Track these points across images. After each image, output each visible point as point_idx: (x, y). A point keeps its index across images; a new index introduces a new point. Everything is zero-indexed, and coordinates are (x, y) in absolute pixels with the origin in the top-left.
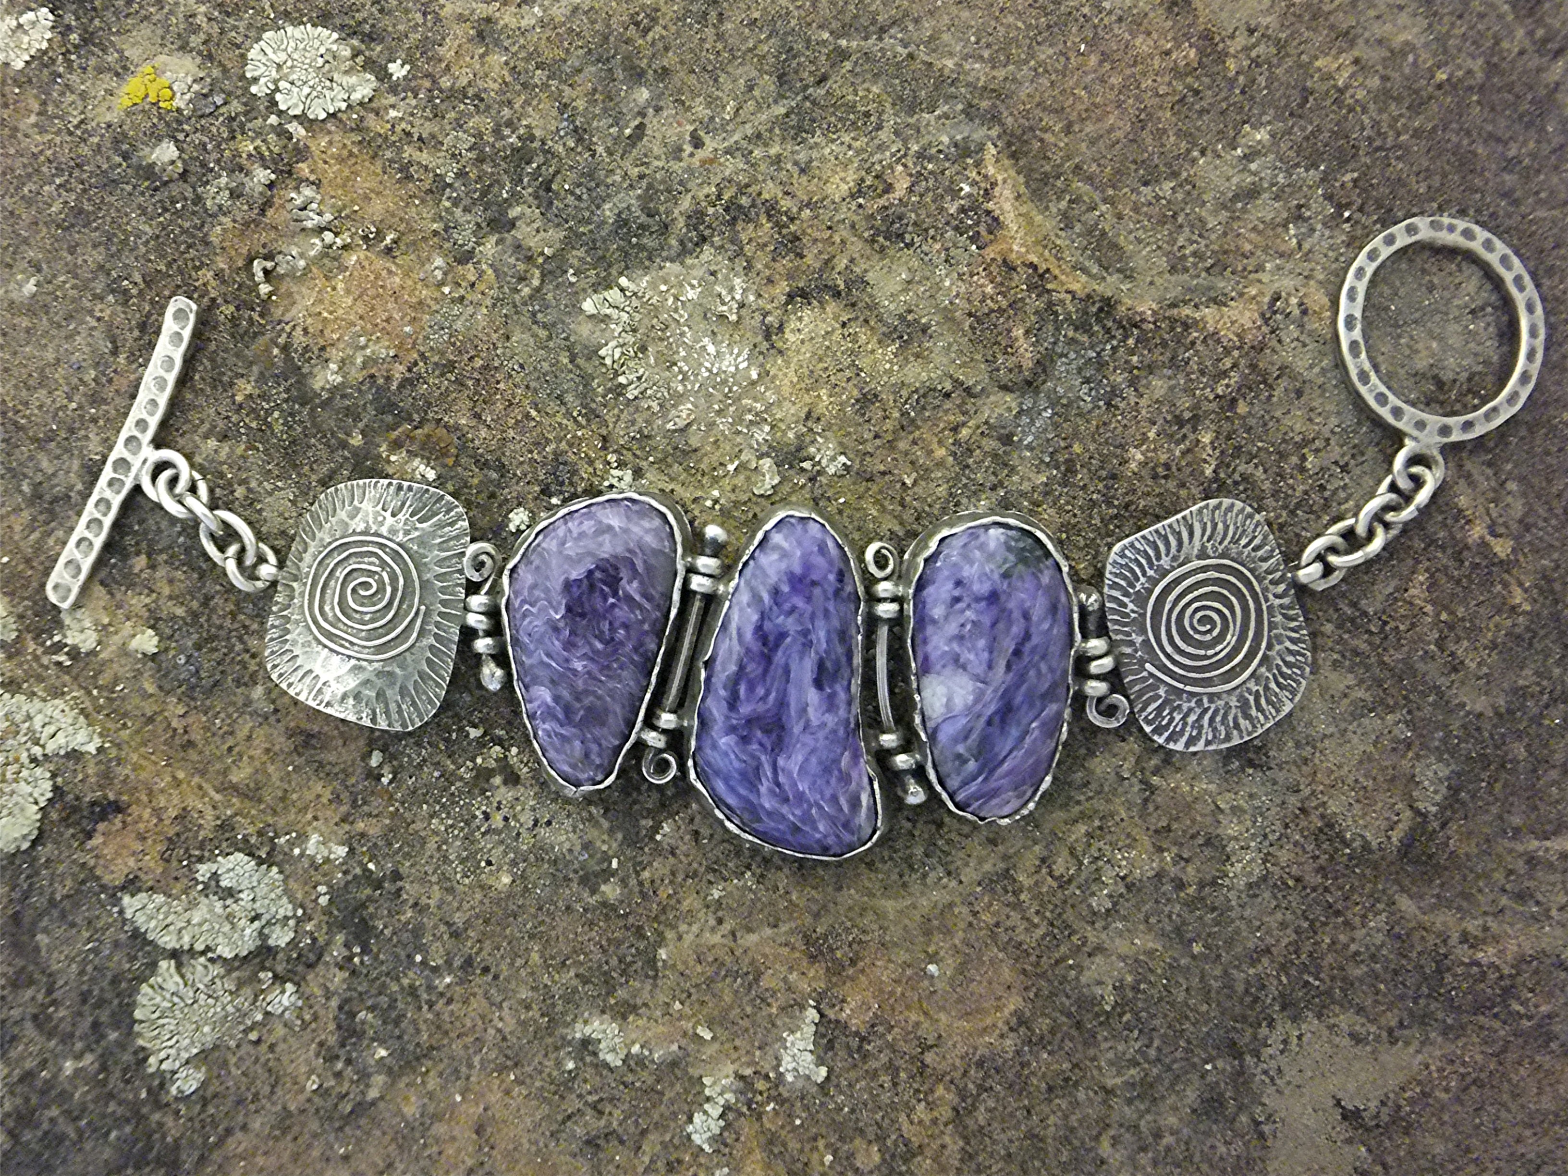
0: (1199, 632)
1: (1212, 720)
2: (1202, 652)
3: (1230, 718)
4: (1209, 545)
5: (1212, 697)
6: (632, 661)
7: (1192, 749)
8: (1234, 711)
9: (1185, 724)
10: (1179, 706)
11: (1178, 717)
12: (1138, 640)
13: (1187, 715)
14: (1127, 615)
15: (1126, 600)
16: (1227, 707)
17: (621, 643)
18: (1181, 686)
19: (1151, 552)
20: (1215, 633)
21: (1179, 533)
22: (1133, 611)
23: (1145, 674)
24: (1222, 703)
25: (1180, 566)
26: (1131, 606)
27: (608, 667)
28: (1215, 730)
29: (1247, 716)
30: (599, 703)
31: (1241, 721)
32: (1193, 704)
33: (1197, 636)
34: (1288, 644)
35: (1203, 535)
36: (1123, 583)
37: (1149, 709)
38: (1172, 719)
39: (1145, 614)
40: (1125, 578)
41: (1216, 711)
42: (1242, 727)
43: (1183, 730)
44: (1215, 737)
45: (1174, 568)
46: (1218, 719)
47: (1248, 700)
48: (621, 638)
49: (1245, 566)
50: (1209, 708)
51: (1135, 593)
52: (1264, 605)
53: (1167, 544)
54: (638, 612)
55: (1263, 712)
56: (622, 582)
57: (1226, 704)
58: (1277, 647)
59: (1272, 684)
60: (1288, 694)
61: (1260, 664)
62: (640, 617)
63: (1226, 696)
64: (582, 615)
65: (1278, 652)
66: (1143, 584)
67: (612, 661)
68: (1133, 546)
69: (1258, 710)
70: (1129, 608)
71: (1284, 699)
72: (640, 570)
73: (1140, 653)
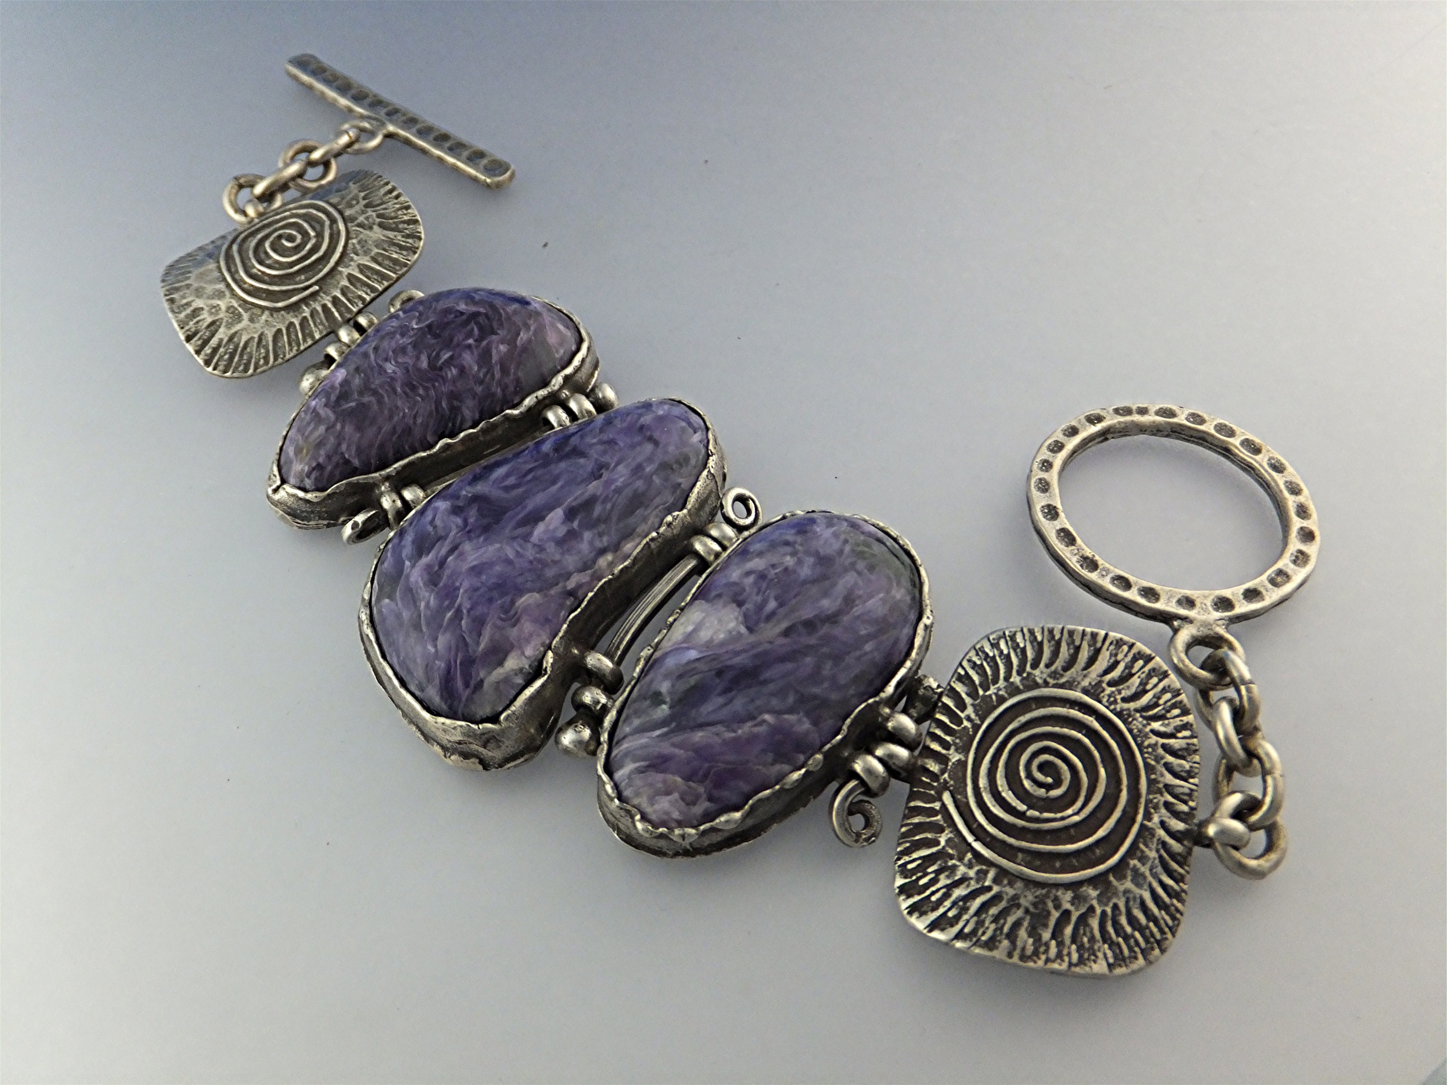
0: (1030, 776)
1: (984, 907)
2: (1022, 807)
3: (1011, 920)
4: (1109, 690)
5: (1002, 874)
6: (438, 403)
7: (936, 934)
8: (1020, 913)
9: (946, 896)
10: (954, 868)
11: (943, 880)
12: (955, 757)
13: (957, 884)
14: (958, 721)
15: (968, 700)
16: (1014, 903)
17: (444, 379)
18: (970, 838)
19: (1030, 654)
20: (1055, 793)
21: (1078, 649)
22: (969, 718)
23: (937, 805)
24: (1010, 891)
25: (1055, 686)
26: (970, 711)
27: (413, 388)
28: (980, 923)
29: (1033, 932)
30: (376, 407)
31: (1023, 933)
32: (972, 873)
33: (1027, 784)
34: (1147, 896)
35: (1106, 672)
36: (976, 678)
37: (915, 856)
38: (934, 881)
39: (979, 726)
40: (983, 674)
41: (997, 898)
42: (1019, 943)
43: (940, 902)
44: (974, 932)
45: (1046, 684)
46: (993, 911)
47: (1049, 913)
48: (449, 376)
49: (1142, 753)
50: (989, 889)
51: (984, 696)
52: (1140, 818)
53: (1055, 654)
54: (484, 370)
55: (1060, 944)
56: (494, 337)
57: (1015, 897)
58: (1128, 884)
59: (1094, 923)
60: (1109, 954)
61: (1092, 881)
62: (481, 375)
63: (1019, 884)
64: (436, 336)
65: (1126, 892)
66: (999, 689)
67: (421, 385)
68: (1013, 637)
69: (1054, 937)
70: (966, 712)
71: (1100, 955)
72: (518, 343)
73: (946, 775)
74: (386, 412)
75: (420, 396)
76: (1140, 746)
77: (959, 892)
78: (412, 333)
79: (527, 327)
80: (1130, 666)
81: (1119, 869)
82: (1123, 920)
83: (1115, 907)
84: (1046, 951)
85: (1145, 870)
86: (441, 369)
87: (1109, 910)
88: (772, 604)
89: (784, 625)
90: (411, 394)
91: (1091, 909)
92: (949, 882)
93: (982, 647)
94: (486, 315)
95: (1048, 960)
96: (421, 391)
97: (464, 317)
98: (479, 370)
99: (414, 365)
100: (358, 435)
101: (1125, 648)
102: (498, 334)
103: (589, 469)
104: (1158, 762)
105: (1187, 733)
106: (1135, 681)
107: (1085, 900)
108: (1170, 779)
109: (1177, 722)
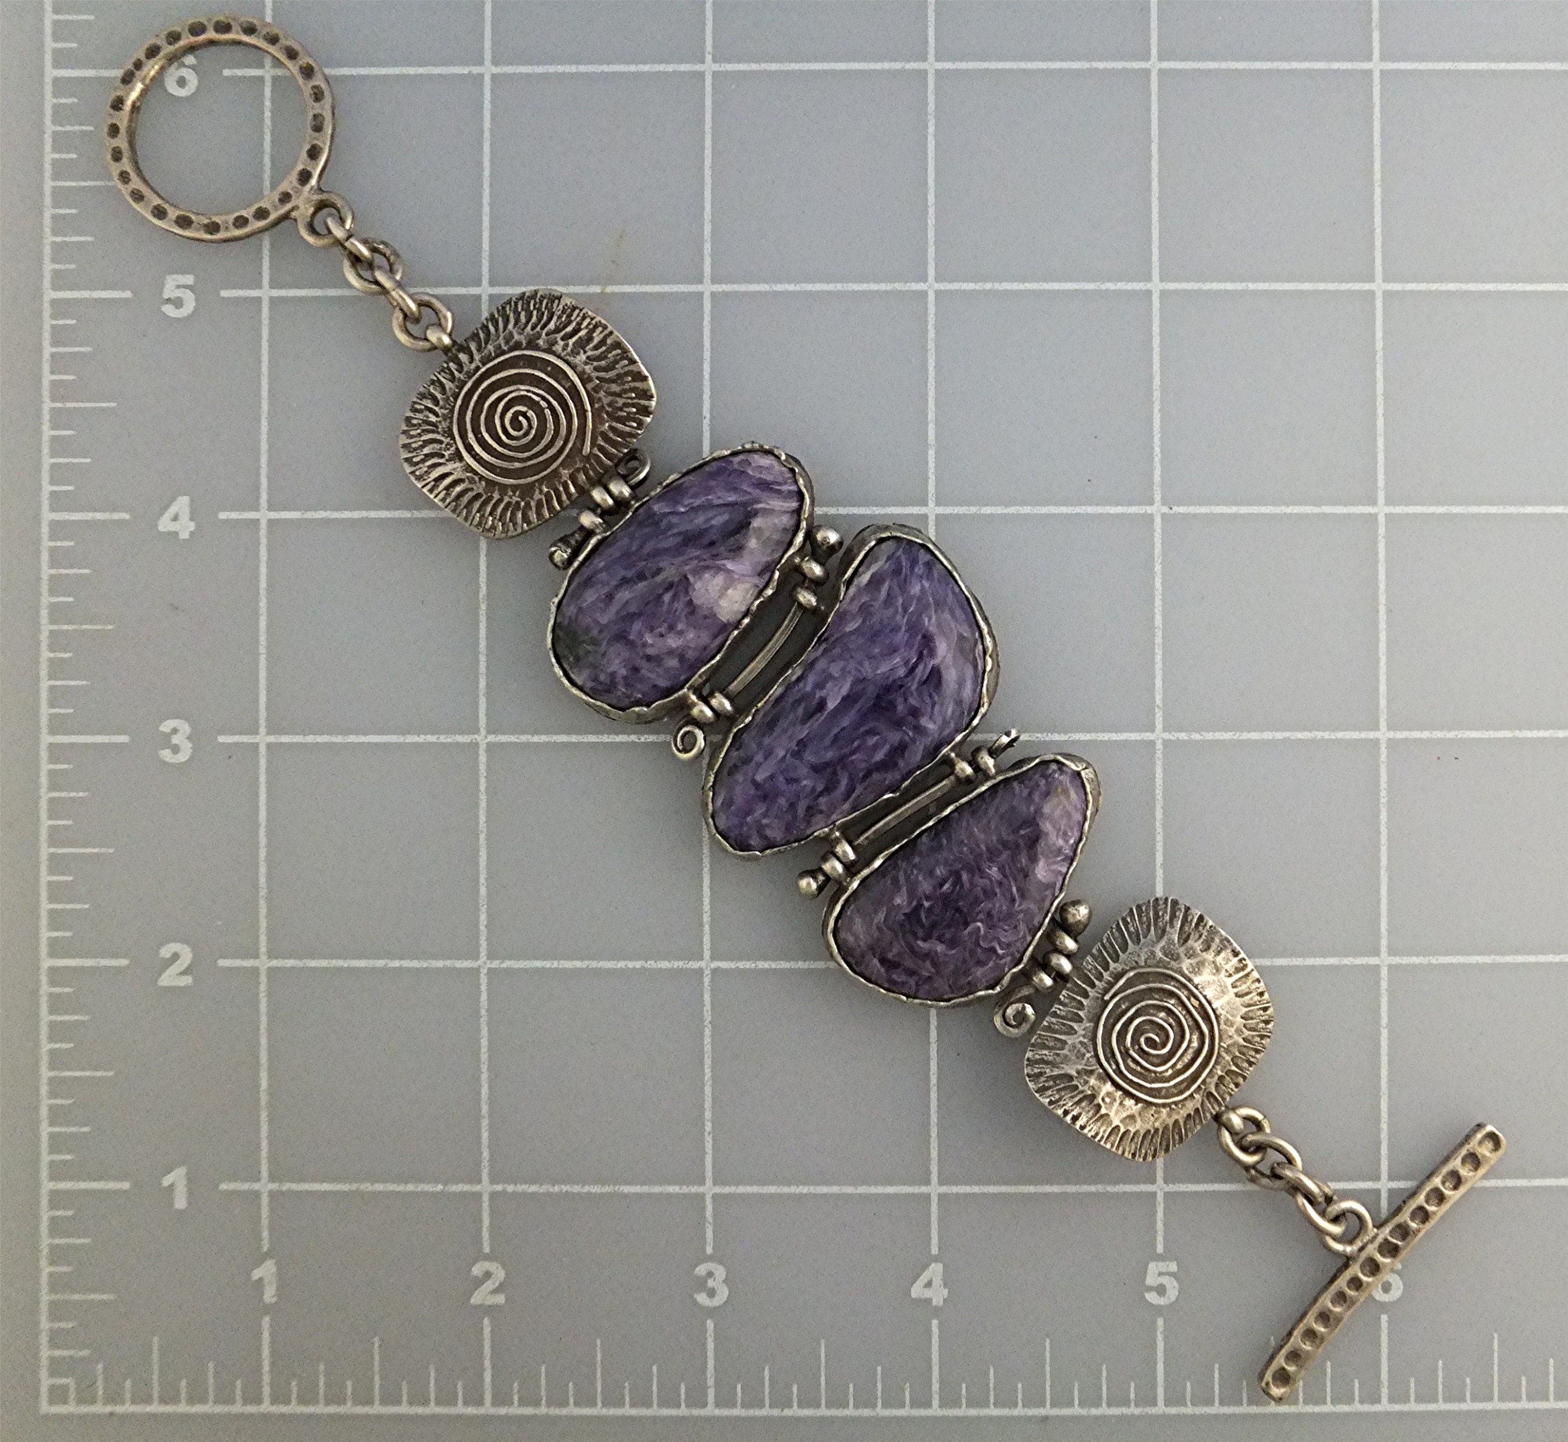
0: (530, 427)
1: (607, 370)
2: (547, 412)
3: (598, 352)
4: (447, 451)
5: (586, 380)
7: (645, 372)
8: (590, 353)
9: (625, 391)
10: (610, 405)
11: (620, 402)
12: (565, 473)
13: (614, 394)
14: (548, 496)
15: (533, 504)
16: (589, 361)
18: (590, 414)
19: (477, 505)
20: (523, 409)
21: (447, 488)
23: (596, 451)
24: (587, 368)
25: (476, 473)
26: (537, 496)
28: (616, 362)
29: (590, 339)
31: (596, 341)
32: (602, 395)
33: (535, 424)
35: (440, 464)
36: (520, 515)
37: (628, 429)
38: (626, 405)
39: (537, 481)
40: (513, 514)
41: (597, 369)
42: (602, 336)
43: (632, 390)
44: (623, 359)
45: (482, 478)
46: (603, 363)
47: (574, 344)
49: (454, 407)
50: (597, 378)
51: (523, 499)
52: (483, 369)
53: (461, 495)
55: (579, 324)
57: (586, 363)
58: (516, 337)
59: (552, 326)
60: (555, 305)
61: (537, 348)
63: (579, 369)
65: (520, 334)
66: (511, 497)
68: (480, 524)
69: (580, 330)
70: (540, 497)
71: (561, 307)
73: (578, 466)
76: (452, 411)
77: (615, 388)
80: (423, 461)
81: (518, 346)
82: (534, 319)
83: (533, 329)
84: (589, 324)
85: (501, 341)
87: (538, 329)
91: (547, 334)
92: (618, 399)
93: (502, 532)
95: (592, 319)
101: (417, 473)
104: (448, 398)
105: (418, 407)
106: (426, 451)
107: (548, 341)
108: (448, 385)
109: (419, 416)
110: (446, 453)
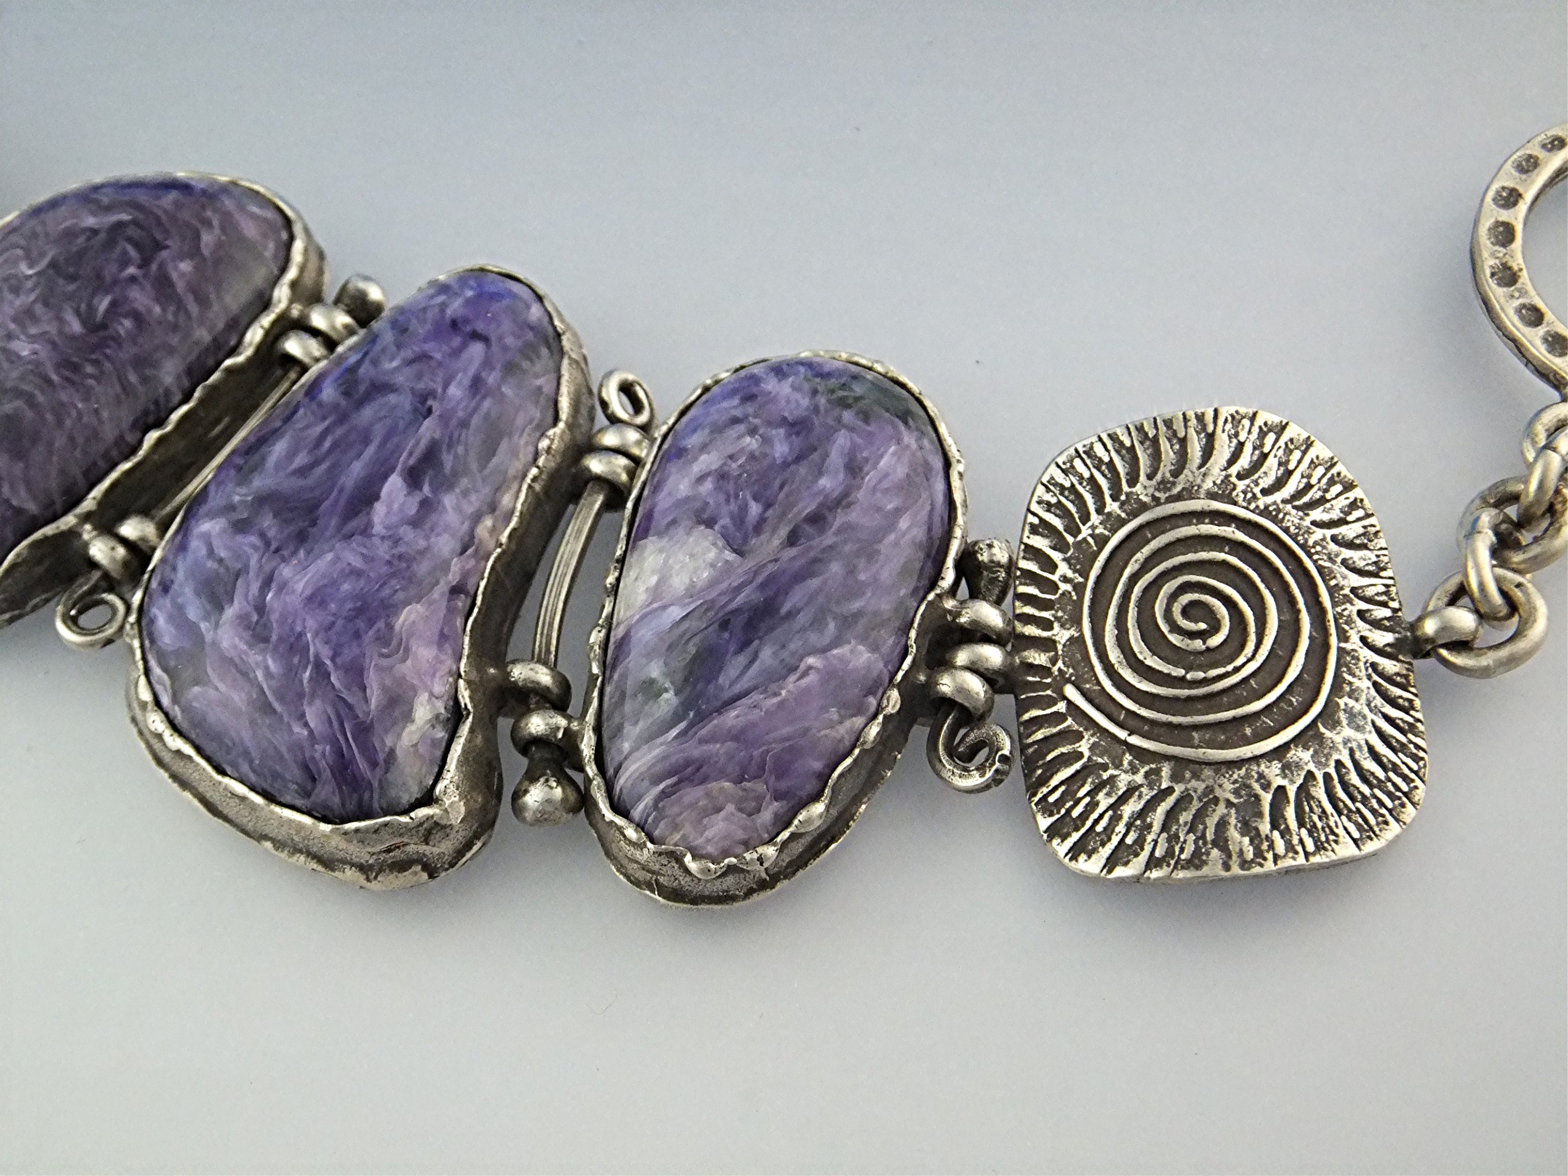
0: (1176, 629)
1: (1171, 815)
2: (1178, 672)
3: (1211, 822)
4: (1241, 481)
5: (1180, 764)
7: (1120, 872)
8: (1221, 809)
9: (1116, 819)
10: (1113, 779)
11: (1104, 801)
12: (1064, 636)
13: (1123, 799)
14: (1052, 587)
15: (1056, 556)
16: (1210, 800)
17: (117, 340)
18: (1122, 734)
19: (1121, 467)
20: (1215, 641)
21: (1184, 442)
22: (1065, 579)
23: (1061, 707)
24: (1201, 786)
25: (1170, 500)
26: (1063, 569)
28: (1173, 839)
29: (1246, 829)
30: (30, 414)
31: (1233, 834)
32: (1139, 778)
33: (1174, 639)
34: (1373, 739)
35: (1231, 462)
36: (1057, 523)
37: (1054, 782)
38: (1092, 806)
39: (1084, 586)
40: (1064, 513)
41: (1184, 801)
42: (1233, 848)
43: (1109, 830)
44: (1170, 853)
45: (1157, 501)
46: (1185, 817)
47: (1257, 797)
48: (122, 332)
49: (1310, 555)
50: (1170, 791)
51: (1078, 545)
52: (1334, 640)
53: (1156, 456)
54: (172, 309)
55: (1285, 833)
56: (164, 254)
57: (1209, 790)
58: (1347, 732)
59: (1319, 792)
60: (1352, 828)
61: (1299, 741)
62: (170, 317)
63: (1208, 772)
64: (73, 278)
65: (1346, 742)
66: (1093, 527)
67: (87, 360)
68: (1090, 452)
69: (1274, 826)
70: (1059, 573)
71: (1340, 831)
72: (206, 252)
73: (1060, 664)
74: (49, 417)
75: (91, 376)
76: (1303, 547)
77: (1132, 809)
78: (29, 284)
79: (208, 224)
80: (1259, 446)
81: (1328, 715)
82: (1354, 778)
83: (1339, 764)
84: (1271, 847)
85: (1359, 707)
86: (104, 326)
87: (1332, 770)
88: (755, 509)
89: (783, 532)
90: (75, 378)
91: (1310, 775)
92: (1111, 800)
93: (1052, 478)
94: (134, 222)
95: (1276, 858)
96: (89, 369)
97: (102, 236)
98: (164, 310)
99: (60, 332)
100: (21, 465)
101: (1246, 423)
102: (166, 247)
103: (408, 406)
104: (1331, 559)
105: (1358, 513)
106: (1272, 463)
107: (1298, 766)
108: (1355, 580)
109: (1342, 502)
110: (1241, 485)
